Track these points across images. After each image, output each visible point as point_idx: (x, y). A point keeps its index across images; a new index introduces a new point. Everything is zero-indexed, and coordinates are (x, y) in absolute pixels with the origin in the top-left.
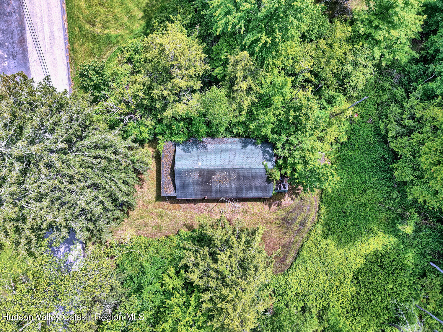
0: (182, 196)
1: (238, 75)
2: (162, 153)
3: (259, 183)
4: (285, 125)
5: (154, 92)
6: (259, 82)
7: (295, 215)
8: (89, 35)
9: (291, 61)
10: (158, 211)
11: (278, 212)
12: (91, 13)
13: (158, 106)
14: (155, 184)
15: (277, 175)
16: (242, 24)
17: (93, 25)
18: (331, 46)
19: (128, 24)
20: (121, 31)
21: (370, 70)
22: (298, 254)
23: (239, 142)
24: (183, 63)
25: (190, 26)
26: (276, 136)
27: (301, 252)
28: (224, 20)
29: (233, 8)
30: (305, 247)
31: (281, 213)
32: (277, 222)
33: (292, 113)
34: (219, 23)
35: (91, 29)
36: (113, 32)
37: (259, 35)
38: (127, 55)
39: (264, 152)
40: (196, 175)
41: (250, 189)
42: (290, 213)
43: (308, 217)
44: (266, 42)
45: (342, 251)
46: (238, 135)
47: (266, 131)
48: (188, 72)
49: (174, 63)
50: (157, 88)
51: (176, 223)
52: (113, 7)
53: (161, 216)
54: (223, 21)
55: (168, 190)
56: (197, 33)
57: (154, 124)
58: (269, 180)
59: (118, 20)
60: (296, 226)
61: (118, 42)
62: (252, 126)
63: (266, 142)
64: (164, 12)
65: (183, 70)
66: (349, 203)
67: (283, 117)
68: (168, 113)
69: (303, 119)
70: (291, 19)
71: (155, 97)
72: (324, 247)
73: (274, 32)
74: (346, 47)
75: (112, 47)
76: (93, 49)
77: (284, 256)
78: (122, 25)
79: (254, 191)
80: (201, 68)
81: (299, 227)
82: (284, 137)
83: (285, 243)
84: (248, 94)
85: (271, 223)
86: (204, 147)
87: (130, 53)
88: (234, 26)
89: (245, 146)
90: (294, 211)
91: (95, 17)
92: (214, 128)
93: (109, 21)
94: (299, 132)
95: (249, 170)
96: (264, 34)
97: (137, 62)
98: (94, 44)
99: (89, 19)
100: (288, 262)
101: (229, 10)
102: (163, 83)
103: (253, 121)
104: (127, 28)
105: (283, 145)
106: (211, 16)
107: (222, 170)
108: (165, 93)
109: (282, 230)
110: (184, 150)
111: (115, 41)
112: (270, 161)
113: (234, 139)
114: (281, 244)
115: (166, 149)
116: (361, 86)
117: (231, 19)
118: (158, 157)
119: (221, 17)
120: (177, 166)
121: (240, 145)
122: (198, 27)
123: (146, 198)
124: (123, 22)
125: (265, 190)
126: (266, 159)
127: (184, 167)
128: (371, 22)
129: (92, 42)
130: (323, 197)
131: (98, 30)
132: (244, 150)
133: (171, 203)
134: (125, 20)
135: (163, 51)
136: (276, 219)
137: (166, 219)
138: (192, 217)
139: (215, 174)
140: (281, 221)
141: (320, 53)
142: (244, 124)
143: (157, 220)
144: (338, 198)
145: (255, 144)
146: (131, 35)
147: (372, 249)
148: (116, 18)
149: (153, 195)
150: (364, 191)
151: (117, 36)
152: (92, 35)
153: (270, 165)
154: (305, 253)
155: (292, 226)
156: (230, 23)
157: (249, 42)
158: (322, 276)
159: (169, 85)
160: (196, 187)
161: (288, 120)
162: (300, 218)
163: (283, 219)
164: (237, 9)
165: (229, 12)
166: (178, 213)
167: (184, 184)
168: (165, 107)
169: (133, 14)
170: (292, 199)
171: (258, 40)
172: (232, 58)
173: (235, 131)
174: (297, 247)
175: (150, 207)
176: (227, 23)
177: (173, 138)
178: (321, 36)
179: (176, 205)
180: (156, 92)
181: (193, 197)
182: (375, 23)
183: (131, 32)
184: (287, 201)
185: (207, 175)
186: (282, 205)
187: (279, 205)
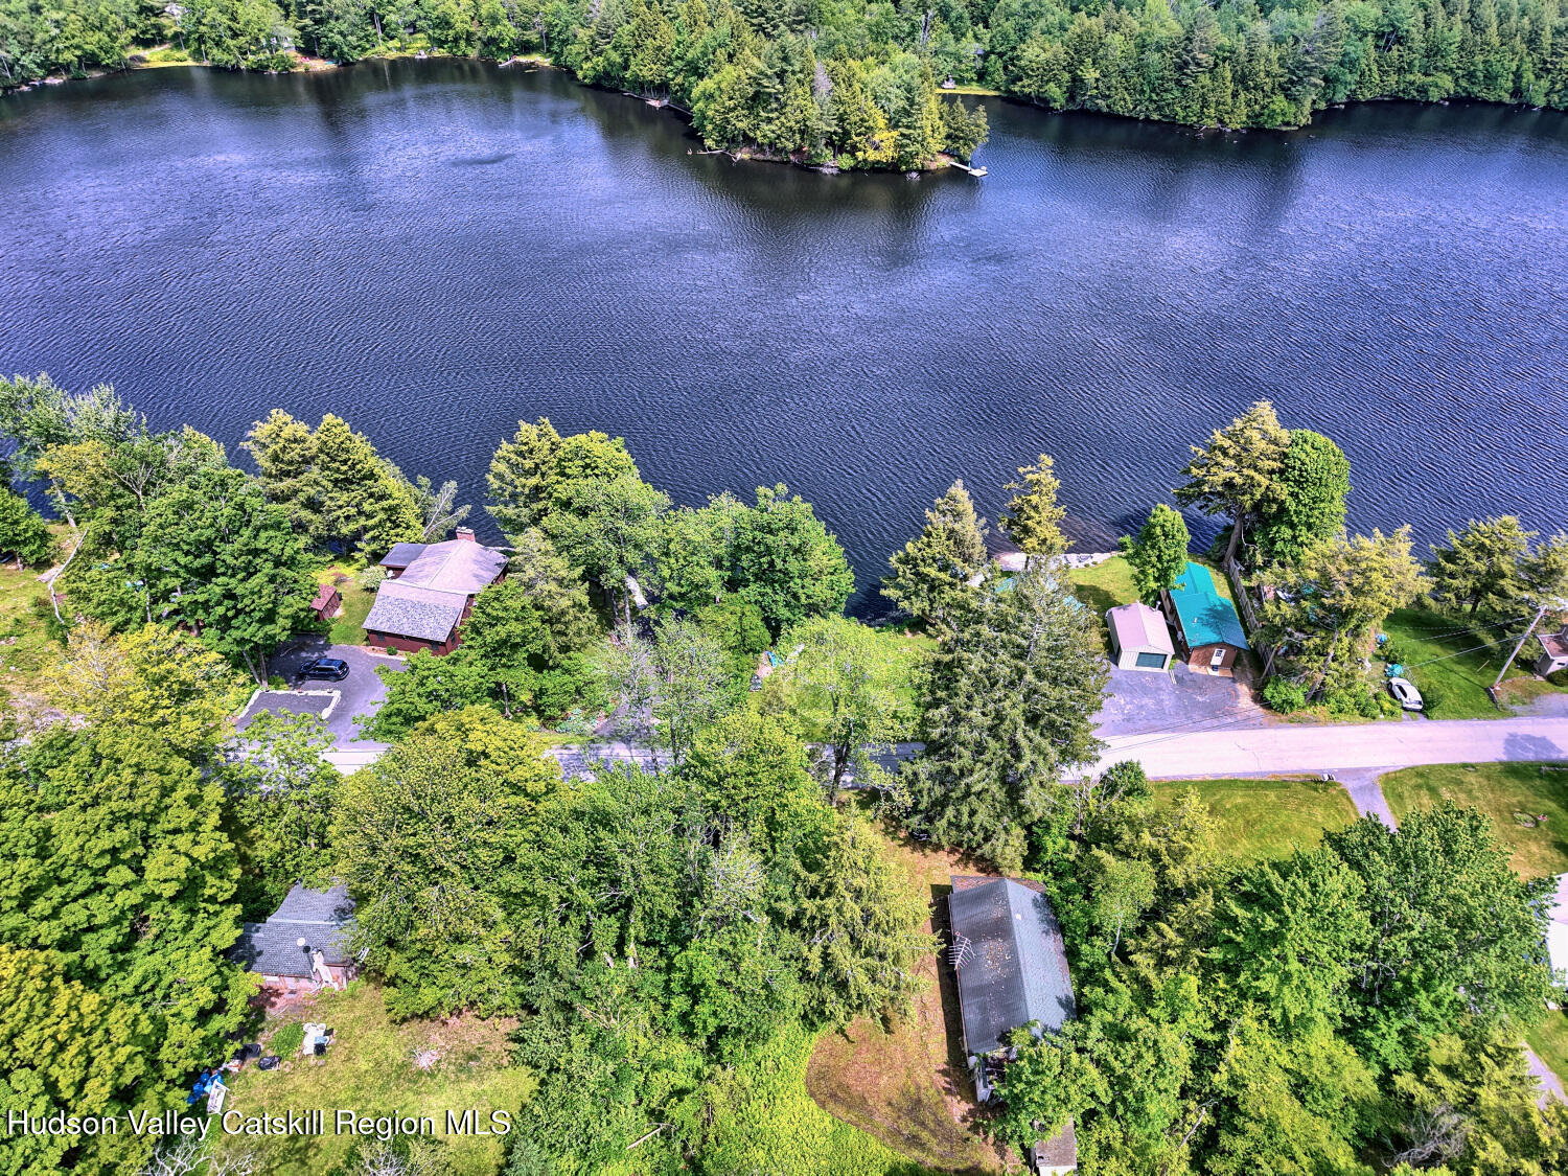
0: (955, 904)
7: (931, 1125)
11: (932, 1091)
31: (930, 1095)
32: (912, 1089)
40: (997, 913)
41: (983, 1009)
42: (934, 1114)
43: (930, 1151)
60: (909, 1127)
77: (843, 1100)
79: (979, 1017)
81: (906, 1133)
83: (870, 1102)
85: (908, 1077)
90: (939, 1123)
95: (1021, 997)
100: (831, 1106)
107: (1013, 952)
109: (896, 1097)
114: (866, 1095)
136: (918, 1088)
139: (1003, 941)
140: (915, 1097)
155: (906, 1119)
162: (925, 1135)
163: (919, 1100)
170: (964, 1120)
184: (958, 1108)
185: (1001, 929)
186: (948, 1099)
187: (949, 1092)
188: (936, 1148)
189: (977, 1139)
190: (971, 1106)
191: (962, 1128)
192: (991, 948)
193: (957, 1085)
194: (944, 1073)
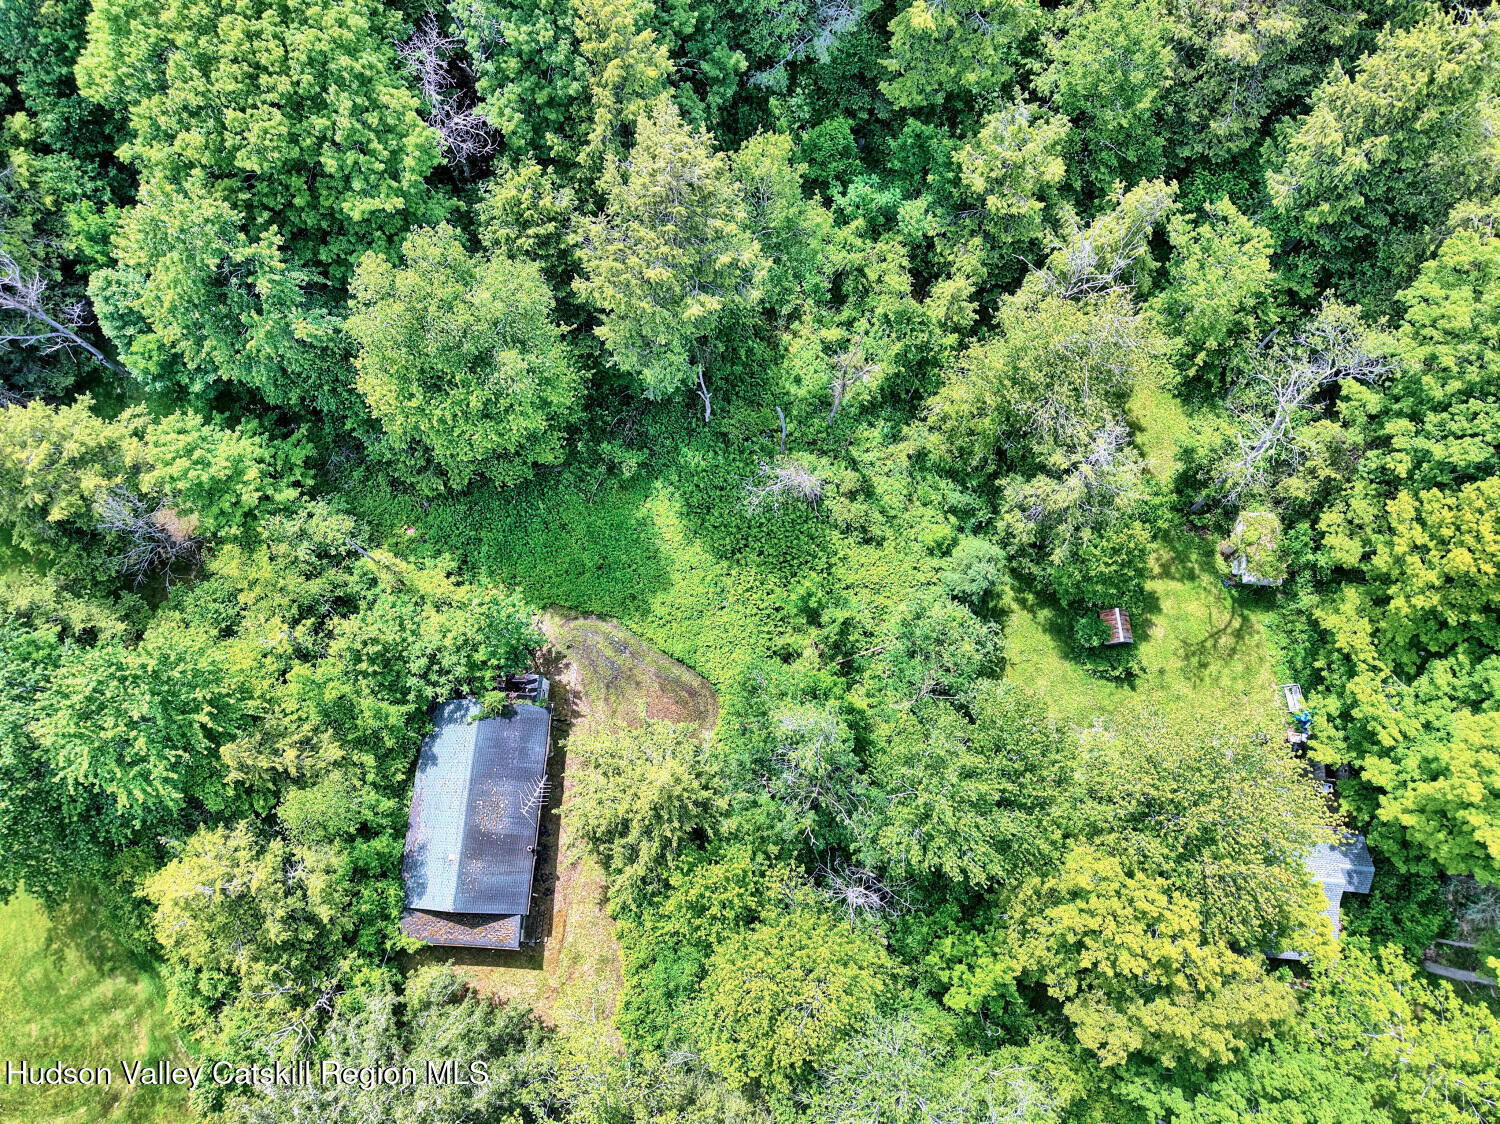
0: (523, 901)
1: (266, 765)
2: (424, 943)
3: (511, 733)
4: (390, 678)
5: (273, 938)
6: (295, 726)
7: (601, 662)
8: (136, 1110)
9: (268, 660)
10: (565, 963)
11: (594, 696)
12: (86, 1102)
13: (309, 934)
14: (502, 969)
15: (494, 697)
16: (171, 754)
17: (115, 1098)
18: (253, 584)
19: (131, 1009)
20: (143, 1030)
21: (320, 507)
22: (680, 661)
23: (423, 771)
24: (223, 870)
25: (161, 858)
26: (411, 697)
27: (676, 655)
28: (157, 784)
29: (137, 768)
30: (667, 647)
31: (597, 691)
32: (613, 698)
33: (363, 666)
34: (162, 792)
35: (124, 1104)
36: (142, 1049)
37: (196, 726)
38: (201, 1012)
39: (451, 720)
40: (476, 866)
41: (523, 752)
42: (596, 672)
43: (607, 637)
44: (210, 714)
45: (676, 577)
46: (410, 772)
47: (396, 714)
48: (242, 862)
49: (218, 886)
50: (268, 931)
51: (595, 924)
52: (83, 1046)
53: (576, 959)
54: (160, 787)
55: (507, 934)
56: (174, 843)
57: (355, 954)
58: (507, 713)
59: (116, 1035)
60: (623, 660)
61: (167, 1038)
62: (390, 743)
63: (430, 714)
64: (120, 913)
65: (236, 871)
66: (585, 556)
67: (372, 681)
68: (324, 913)
69: (372, 649)
70: (176, 674)
71: (284, 936)
72: (668, 610)
73: (195, 699)
74: (261, 555)
75: (176, 1054)
76: (170, 1103)
77: (683, 689)
78: (129, 1025)
79: (530, 745)
80: (242, 835)
81: (627, 654)
82: (412, 682)
83: (657, 686)
84: (315, 748)
85: (614, 712)
86: (422, 848)
87: (196, 1008)
88: (174, 767)
89: (434, 759)
90: (592, 663)
91: (98, 1092)
92: (384, 822)
93: (113, 1057)
94: (405, 654)
95: (479, 751)
96: (196, 717)
97: (215, 988)
98: (161, 1098)
99: (99, 1107)
100: (696, 683)
101: (142, 775)
102: (259, 918)
103: (380, 739)
104: (139, 1013)
105: (429, 683)
106: (147, 809)
107: (471, 809)
108: (280, 913)
109: (630, 691)
110: (420, 895)
111: (163, 1046)
112: (467, 709)
113: (417, 781)
114: (659, 693)
115: (418, 931)
116: (349, 523)
117: (158, 770)
118: (438, 953)
119: (149, 789)
120: (448, 906)
121: (431, 770)
122: (163, 840)
123: (533, 991)
124: (122, 1023)
125: (531, 722)
126: (463, 716)
127: (453, 891)
128: (222, 513)
129: (154, 1105)
130: (567, 604)
131: (129, 1089)
132: (440, 760)
133: (549, 934)
134: (119, 1016)
135: (187, 903)
136: (606, 700)
137: (583, 947)
138: (586, 884)
139: (477, 826)
140: (612, 690)
141: (263, 604)
142: (384, 758)
143: (585, 968)
144: (572, 576)
145: (434, 737)
146: (158, 1004)
147: (677, 522)
148: (110, 1040)
149: (529, 975)
150: (563, 527)
151: (154, 1040)
152: (137, 1104)
153: (475, 711)
154: (678, 649)
155: (624, 669)
156: (165, 774)
157: (206, 743)
158: (725, 617)
159: (265, 906)
160: (504, 868)
161: (375, 673)
162: (609, 652)
163: (608, 687)
164: (144, 760)
165: (146, 776)
166: (574, 918)
167: (494, 895)
168: (312, 920)
169: (110, 995)
170: (567, 666)
171: (203, 726)
172: (234, 775)
173: (400, 777)
174: (666, 663)
175: (553, 983)
176: (166, 780)
177: (395, 913)
178: (232, 597)
179: (556, 920)
180: (274, 931)
181: (526, 878)
182: (226, 506)
183: (150, 1003)
184: (570, 678)
185: (478, 843)
186: (579, 688)
187: (577, 695)
188: (600, 639)
189: (560, 648)
190: (557, 678)
191: (572, 657)
192: (498, 824)
193: (566, 701)
194: (577, 714)
